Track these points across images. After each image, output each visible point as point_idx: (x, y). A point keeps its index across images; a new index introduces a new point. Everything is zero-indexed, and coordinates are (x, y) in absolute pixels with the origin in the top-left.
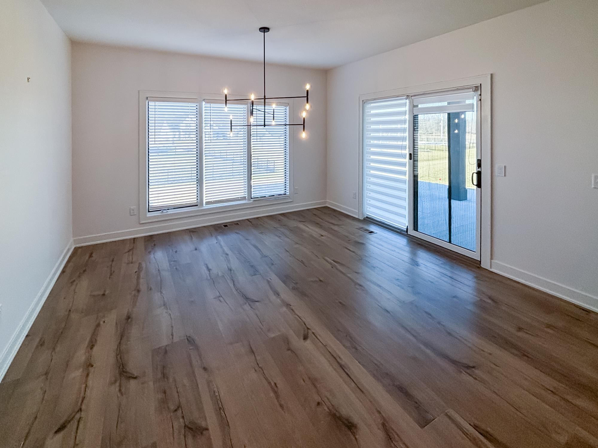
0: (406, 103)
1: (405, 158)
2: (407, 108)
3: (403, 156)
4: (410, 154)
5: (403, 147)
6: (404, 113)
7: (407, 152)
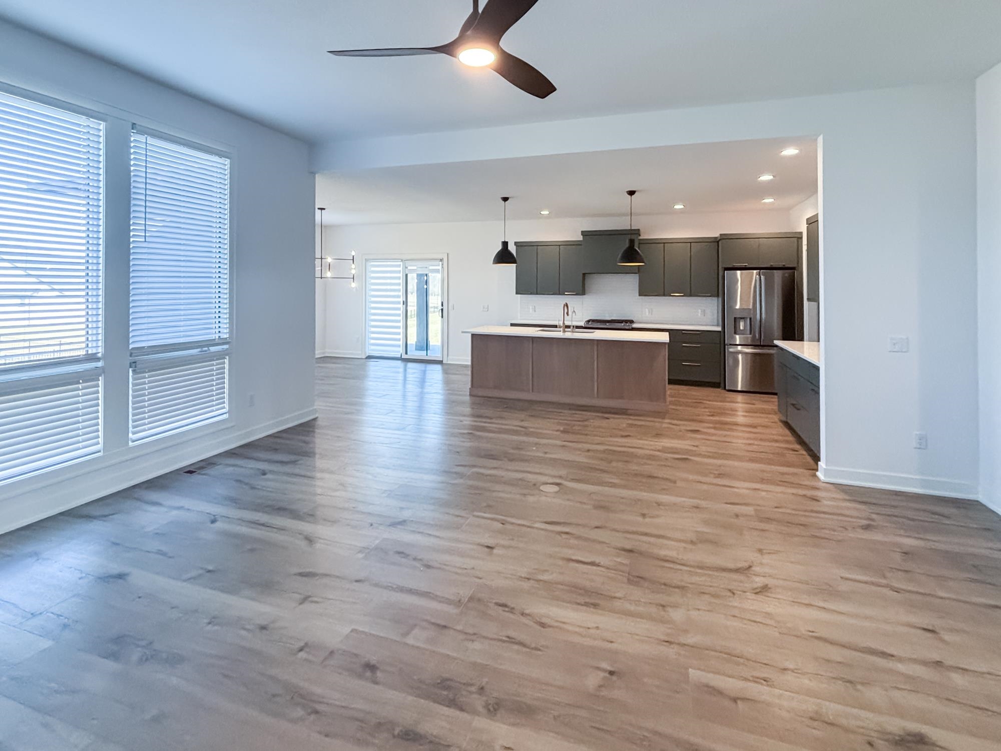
0: (400, 265)
1: (400, 304)
2: (401, 269)
3: (399, 303)
4: (404, 302)
5: (398, 297)
6: (399, 272)
7: (401, 300)
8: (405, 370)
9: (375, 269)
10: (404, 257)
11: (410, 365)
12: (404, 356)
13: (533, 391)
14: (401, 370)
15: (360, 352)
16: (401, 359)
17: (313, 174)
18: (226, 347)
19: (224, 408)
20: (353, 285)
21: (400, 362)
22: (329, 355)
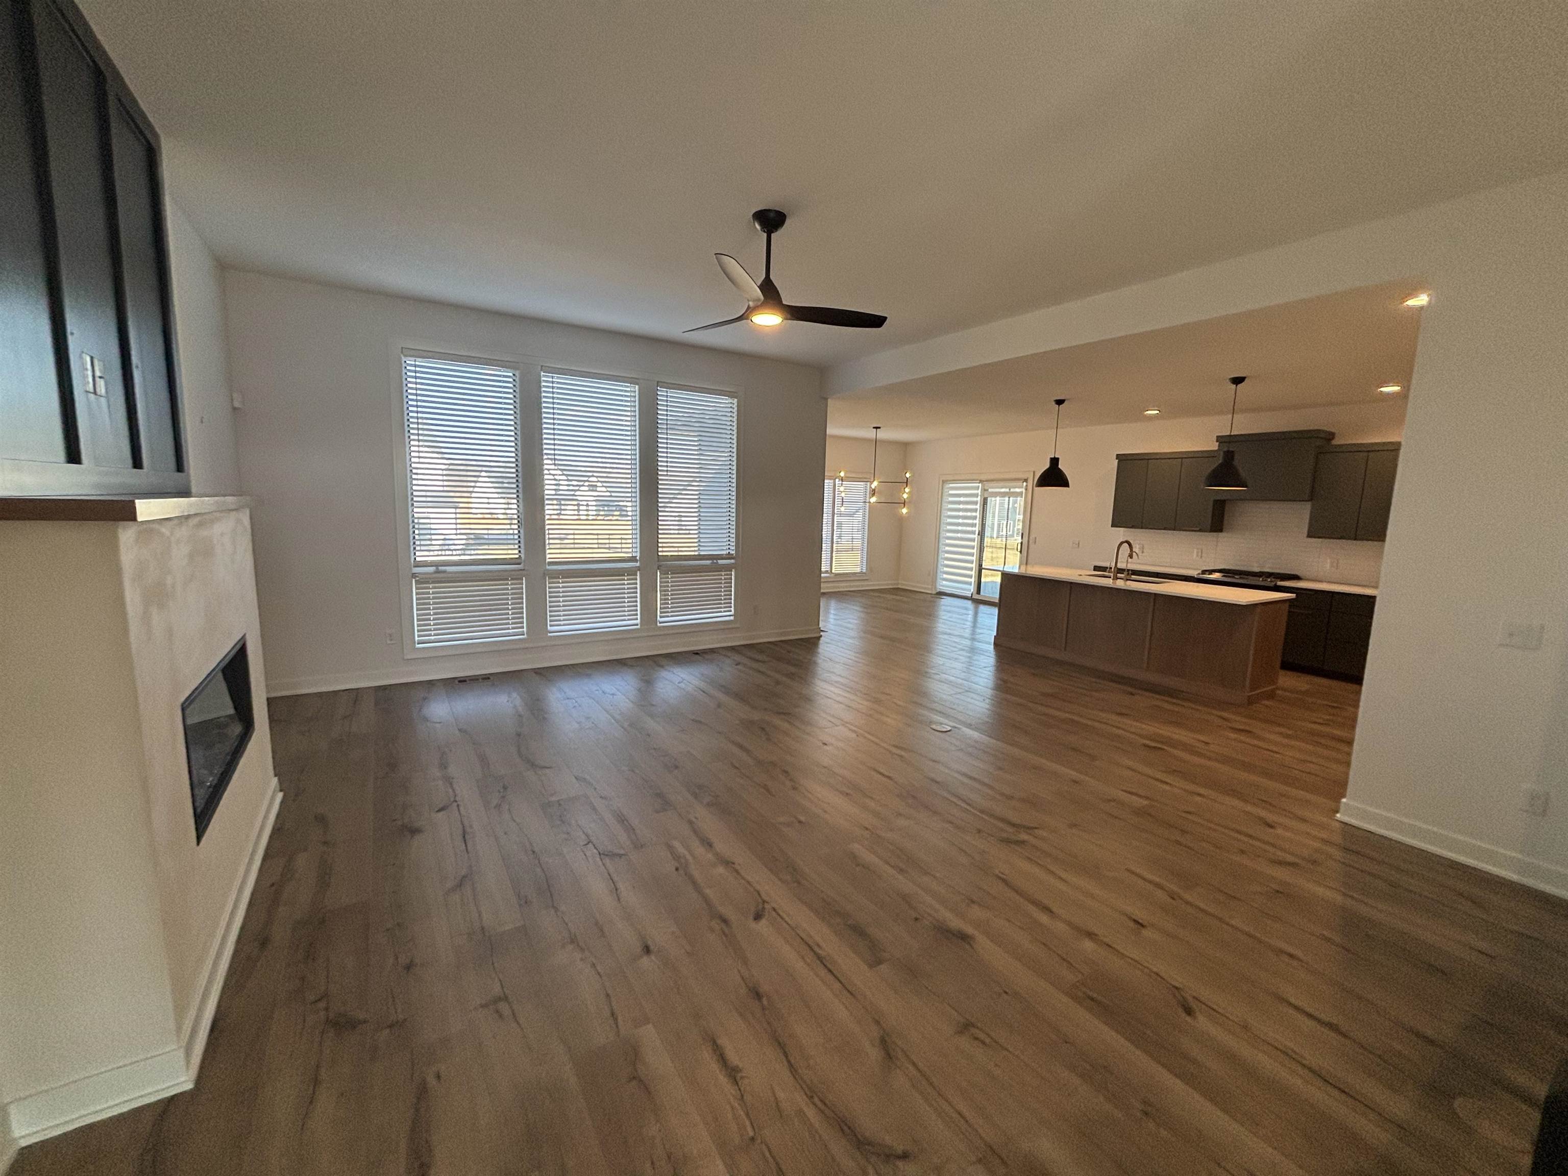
0: (979, 487)
2: (979, 492)
6: (977, 495)
8: (976, 614)
9: (953, 490)
10: (983, 477)
11: (982, 608)
12: (976, 596)
13: (1065, 650)
14: (971, 612)
15: (930, 587)
16: (971, 599)
17: (826, 399)
18: (733, 561)
19: (731, 611)
20: (904, 511)
21: (970, 602)
22: (903, 587)
